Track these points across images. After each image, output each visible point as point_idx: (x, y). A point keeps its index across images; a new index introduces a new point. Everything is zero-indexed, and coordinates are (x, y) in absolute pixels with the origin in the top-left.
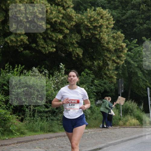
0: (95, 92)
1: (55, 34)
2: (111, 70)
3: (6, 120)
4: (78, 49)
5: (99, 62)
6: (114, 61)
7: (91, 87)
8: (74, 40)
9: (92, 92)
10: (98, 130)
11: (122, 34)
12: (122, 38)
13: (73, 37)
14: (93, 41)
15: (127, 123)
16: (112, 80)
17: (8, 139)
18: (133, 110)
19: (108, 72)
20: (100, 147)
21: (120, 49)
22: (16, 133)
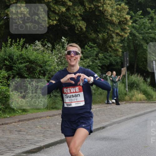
0: (99, 66)
1: (58, 7)
2: (116, 42)
3: (7, 97)
4: (81, 22)
5: (104, 34)
6: (118, 34)
7: (96, 61)
8: (77, 13)
9: (96, 66)
10: (103, 106)
11: (126, 6)
12: (126, 10)
13: (76, 9)
14: (97, 13)
15: (133, 98)
16: (117, 53)
17: (10, 117)
18: (139, 85)
19: (112, 45)
20: (104, 125)
21: (124, 21)
22: (18, 110)
